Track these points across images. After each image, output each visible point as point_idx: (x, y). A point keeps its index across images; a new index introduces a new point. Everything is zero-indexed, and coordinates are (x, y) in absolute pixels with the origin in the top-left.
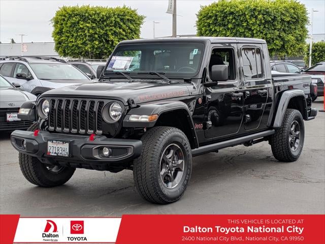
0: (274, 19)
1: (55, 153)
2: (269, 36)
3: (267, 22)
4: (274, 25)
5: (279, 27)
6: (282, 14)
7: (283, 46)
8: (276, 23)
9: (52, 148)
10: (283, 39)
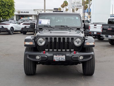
0: (5, 4)
1: (58, 60)
2: (3, 10)
3: (2, 5)
4: (5, 6)
5: (7, 7)
6: (8, 2)
7: (8, 14)
8: (6, 5)
9: (56, 58)
10: (8, 12)
